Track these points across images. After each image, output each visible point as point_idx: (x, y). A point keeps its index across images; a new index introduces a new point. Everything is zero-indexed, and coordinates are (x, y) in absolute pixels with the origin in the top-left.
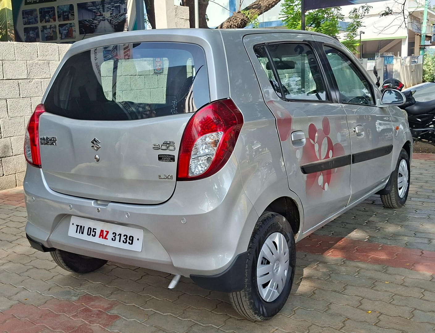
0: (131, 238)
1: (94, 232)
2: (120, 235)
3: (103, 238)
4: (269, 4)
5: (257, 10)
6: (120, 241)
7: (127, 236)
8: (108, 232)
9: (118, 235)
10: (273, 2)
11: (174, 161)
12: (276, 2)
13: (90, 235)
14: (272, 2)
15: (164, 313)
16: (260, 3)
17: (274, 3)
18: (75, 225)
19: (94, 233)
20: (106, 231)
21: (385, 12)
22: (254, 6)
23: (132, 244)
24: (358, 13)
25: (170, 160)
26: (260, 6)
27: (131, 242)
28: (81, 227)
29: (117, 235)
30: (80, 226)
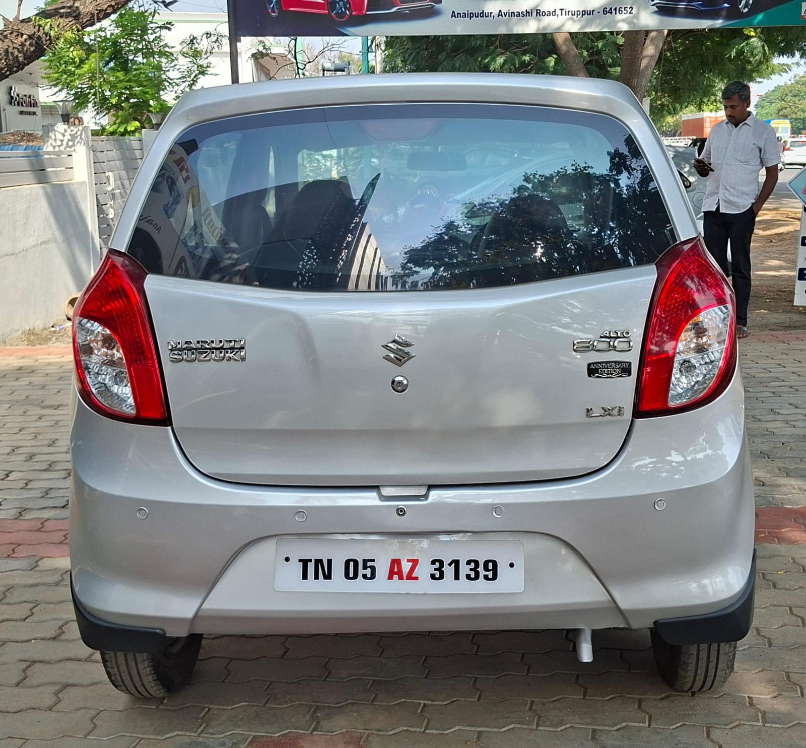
0: (490, 565)
1: (369, 569)
2: (456, 563)
3: (401, 578)
4: (100, 10)
5: (71, 20)
6: (457, 577)
7: (477, 563)
8: (415, 562)
9: (450, 564)
10: (109, 6)
11: (630, 375)
12: (116, 6)
13: (355, 576)
14: (105, 7)
15: (500, 728)
16: (76, 5)
17: (111, 8)
18: (294, 561)
19: (368, 572)
20: (409, 561)
21: (257, 51)
22: (62, 11)
23: (495, 577)
24: (200, 48)
25: (619, 373)
26: (78, 12)
27: (490, 574)
28: (318, 562)
29: (446, 564)
30: (313, 561)
